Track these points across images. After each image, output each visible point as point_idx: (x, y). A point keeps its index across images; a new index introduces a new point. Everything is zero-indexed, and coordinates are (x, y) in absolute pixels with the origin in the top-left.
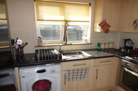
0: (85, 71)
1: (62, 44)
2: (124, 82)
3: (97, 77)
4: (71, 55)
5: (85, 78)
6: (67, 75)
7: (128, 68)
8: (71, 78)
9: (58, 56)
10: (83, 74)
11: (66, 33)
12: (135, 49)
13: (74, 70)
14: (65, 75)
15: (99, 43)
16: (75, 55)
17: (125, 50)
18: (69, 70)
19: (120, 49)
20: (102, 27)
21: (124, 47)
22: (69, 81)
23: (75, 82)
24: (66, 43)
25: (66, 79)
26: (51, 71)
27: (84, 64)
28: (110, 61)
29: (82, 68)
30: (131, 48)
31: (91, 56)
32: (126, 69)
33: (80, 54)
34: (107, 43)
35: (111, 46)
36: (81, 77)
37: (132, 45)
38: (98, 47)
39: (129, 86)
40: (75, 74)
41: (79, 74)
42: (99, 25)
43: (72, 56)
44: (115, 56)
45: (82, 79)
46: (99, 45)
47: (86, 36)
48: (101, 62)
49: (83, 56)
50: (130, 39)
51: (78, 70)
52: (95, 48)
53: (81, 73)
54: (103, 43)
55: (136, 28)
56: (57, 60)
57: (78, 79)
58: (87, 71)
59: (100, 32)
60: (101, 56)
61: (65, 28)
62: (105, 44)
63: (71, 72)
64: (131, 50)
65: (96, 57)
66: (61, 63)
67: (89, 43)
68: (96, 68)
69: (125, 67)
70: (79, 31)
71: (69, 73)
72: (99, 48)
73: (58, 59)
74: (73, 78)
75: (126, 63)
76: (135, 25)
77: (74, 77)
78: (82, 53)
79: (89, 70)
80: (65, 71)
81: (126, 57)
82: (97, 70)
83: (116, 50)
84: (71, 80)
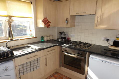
0: (37, 62)
1: (8, 41)
2: (65, 63)
3: (46, 65)
4: (20, 50)
5: (37, 68)
6: (21, 70)
7: (67, 53)
8: (25, 72)
9: (10, 53)
10: (36, 64)
11: (11, 28)
12: (68, 38)
13: (27, 63)
14: (19, 70)
15: (42, 37)
16: (24, 50)
17: (61, 40)
18: (23, 65)
19: (58, 39)
20: (45, 23)
21: (60, 38)
22: (24, 74)
23: (29, 74)
24: (12, 39)
25: (21, 74)
26: (4, 70)
27: (35, 56)
28: (54, 50)
29: (34, 60)
30: (65, 38)
31: (40, 48)
32: (66, 54)
33: (29, 48)
34: (48, 36)
35: (51, 38)
36: (34, 68)
37: (65, 36)
38: (42, 39)
39: (67, 65)
40: (29, 67)
41: (32, 65)
42: (42, 21)
43: (22, 50)
44: (57, 45)
45: (35, 69)
46: (43, 38)
47: (31, 31)
48: (48, 52)
49: (33, 49)
50: (63, 32)
51: (31, 63)
52: (39, 41)
53: (34, 64)
54: (45, 36)
55: (68, 24)
56: (9, 58)
57: (32, 70)
58: (38, 61)
59: (43, 27)
60: (48, 47)
61: (9, 23)
62: (47, 37)
63: (24, 66)
64: (65, 40)
65: (45, 48)
66: (14, 60)
67: (35, 37)
68: (45, 57)
69: (65, 52)
70: (15, 26)
71: (23, 67)
72: (43, 41)
73: (10, 56)
74: (27, 71)
75: (65, 49)
76: (67, 22)
77: (28, 69)
78: (31, 47)
79: (40, 60)
80: (19, 66)
81: (65, 45)
82: (46, 59)
83: (55, 41)
84: (26, 73)
